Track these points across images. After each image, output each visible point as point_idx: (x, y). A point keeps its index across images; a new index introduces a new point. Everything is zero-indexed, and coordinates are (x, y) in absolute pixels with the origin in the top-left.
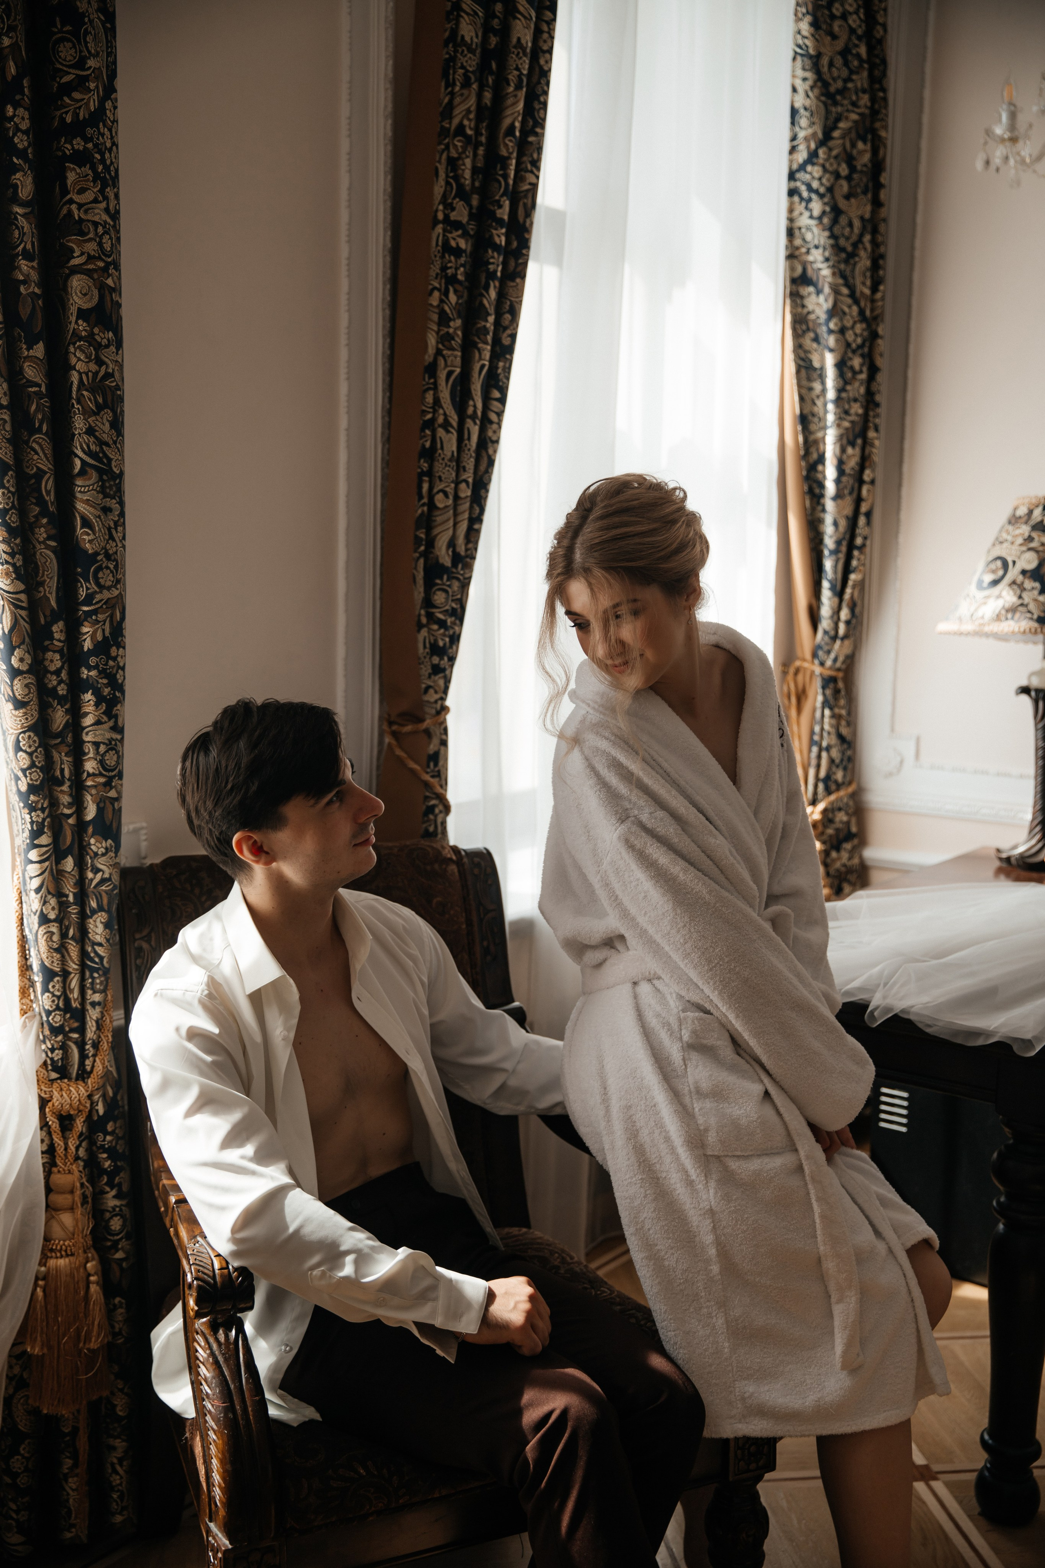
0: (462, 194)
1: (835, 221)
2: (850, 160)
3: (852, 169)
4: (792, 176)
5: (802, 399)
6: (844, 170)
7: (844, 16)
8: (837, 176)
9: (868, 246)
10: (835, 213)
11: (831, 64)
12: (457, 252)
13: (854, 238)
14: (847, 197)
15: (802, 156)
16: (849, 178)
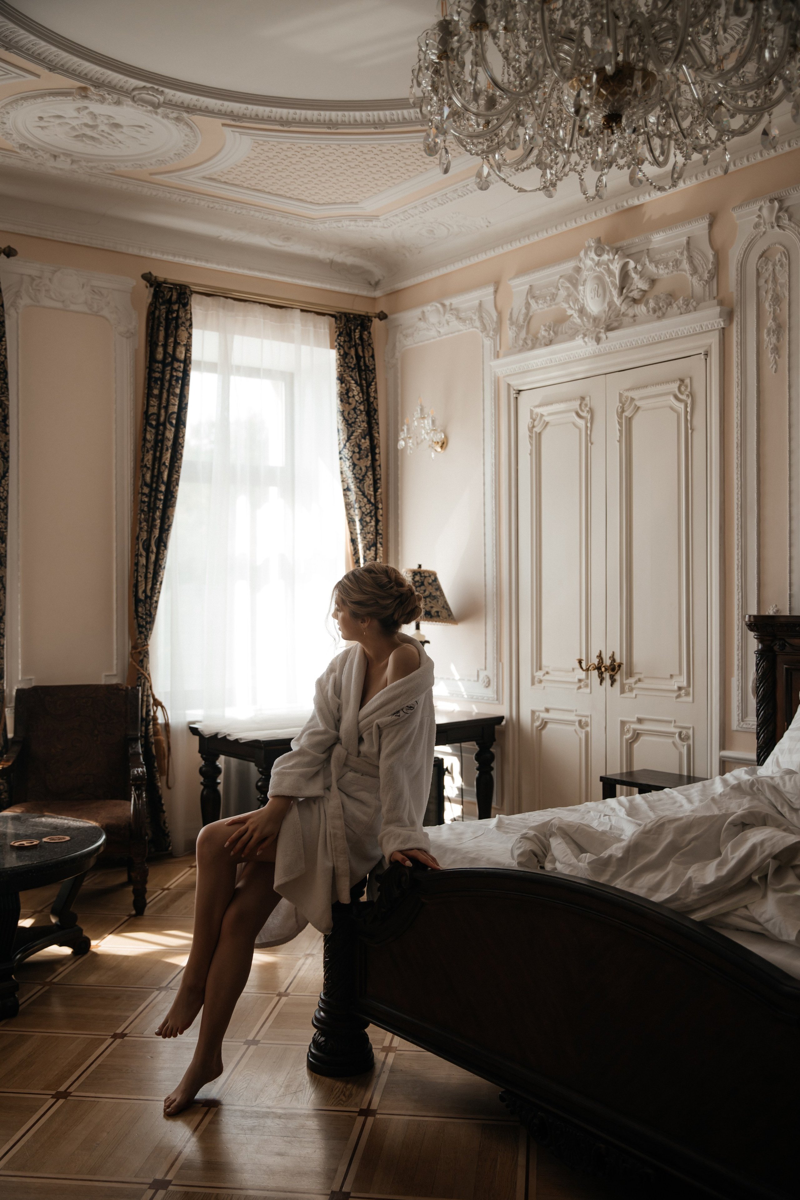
0: (146, 485)
1: (354, 468)
2: (359, 446)
3: (360, 449)
4: (340, 453)
5: (351, 533)
6: (357, 450)
7: (354, 396)
8: (354, 452)
9: (371, 477)
10: (354, 465)
11: (349, 413)
12: (144, 502)
13: (363, 474)
14: (359, 459)
15: (342, 446)
16: (359, 453)
